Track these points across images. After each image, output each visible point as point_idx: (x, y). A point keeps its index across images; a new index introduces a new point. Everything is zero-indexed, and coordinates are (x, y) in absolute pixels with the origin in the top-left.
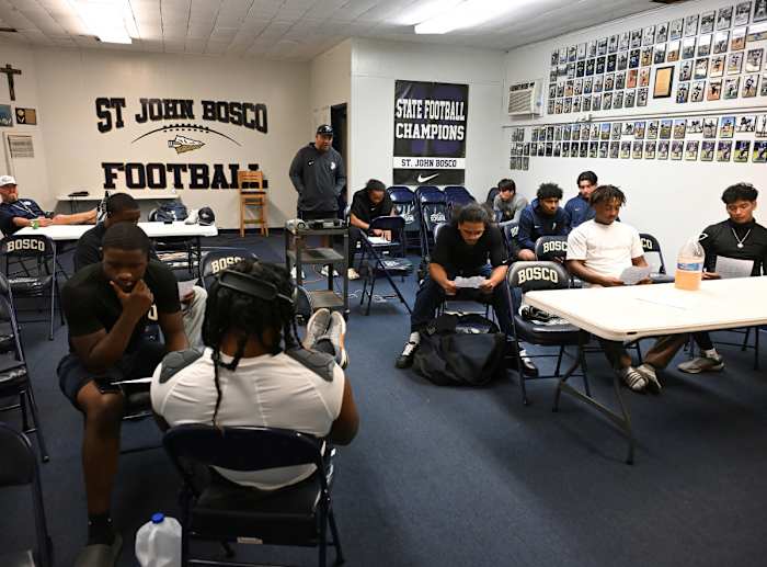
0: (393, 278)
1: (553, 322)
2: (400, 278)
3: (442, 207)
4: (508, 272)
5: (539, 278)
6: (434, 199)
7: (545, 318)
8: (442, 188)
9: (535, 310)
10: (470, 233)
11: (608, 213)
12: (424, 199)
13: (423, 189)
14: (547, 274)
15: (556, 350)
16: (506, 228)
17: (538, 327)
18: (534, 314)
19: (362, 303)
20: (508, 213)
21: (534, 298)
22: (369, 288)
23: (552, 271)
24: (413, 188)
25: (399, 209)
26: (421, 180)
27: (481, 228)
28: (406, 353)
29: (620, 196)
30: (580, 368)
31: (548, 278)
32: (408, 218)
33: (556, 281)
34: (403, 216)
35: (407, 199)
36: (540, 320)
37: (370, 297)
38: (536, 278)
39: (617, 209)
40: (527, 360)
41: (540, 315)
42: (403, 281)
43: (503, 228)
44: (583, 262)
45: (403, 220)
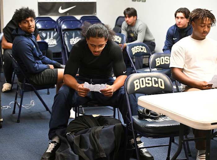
0: (40, 91)
1: (161, 120)
2: (45, 91)
3: (79, 32)
4: (126, 81)
5: (150, 85)
6: (73, 27)
7: (155, 116)
8: (78, 17)
9: (148, 111)
10: (95, 46)
11: (202, 30)
12: (64, 27)
13: (63, 18)
14: (156, 82)
15: (166, 140)
16: (128, 48)
17: (150, 124)
18: (147, 114)
19: (14, 112)
20: (132, 35)
21: (145, 101)
22: (19, 100)
23: (160, 80)
24: (55, 18)
25: (44, 35)
26: (61, 11)
27: (104, 42)
28: (49, 151)
29: (212, 17)
30: (183, 151)
31: (157, 86)
32: (52, 42)
33: (163, 87)
34: (47, 41)
35: (50, 27)
36: (152, 118)
37: (20, 107)
38: (148, 85)
39: (209, 27)
40: (144, 150)
41: (152, 114)
42: (48, 93)
43: (126, 48)
44: (182, 70)
45: (46, 44)
